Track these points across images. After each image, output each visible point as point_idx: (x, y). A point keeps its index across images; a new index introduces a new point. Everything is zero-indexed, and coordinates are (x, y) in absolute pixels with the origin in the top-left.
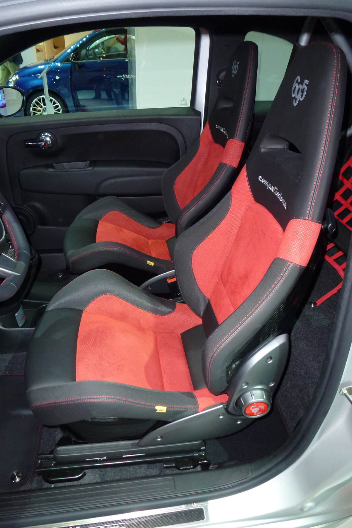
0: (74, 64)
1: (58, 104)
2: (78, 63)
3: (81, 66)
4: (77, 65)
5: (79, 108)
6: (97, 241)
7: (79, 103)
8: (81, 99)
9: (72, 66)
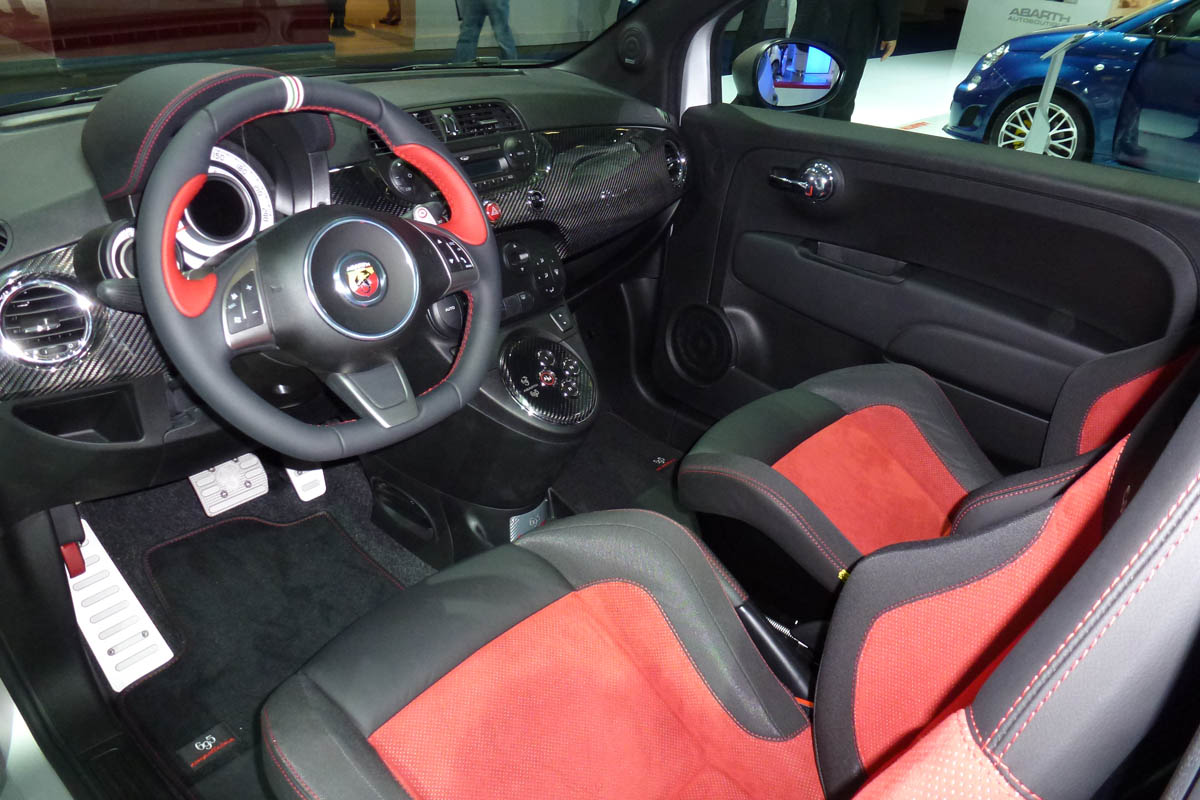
0: (1157, 41)
1: (1073, 129)
2: (1168, 41)
3: (1175, 49)
4: (1163, 45)
5: (1129, 156)
6: (775, 467)
7: (1134, 139)
8: (1145, 133)
9: (1151, 45)
